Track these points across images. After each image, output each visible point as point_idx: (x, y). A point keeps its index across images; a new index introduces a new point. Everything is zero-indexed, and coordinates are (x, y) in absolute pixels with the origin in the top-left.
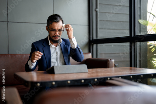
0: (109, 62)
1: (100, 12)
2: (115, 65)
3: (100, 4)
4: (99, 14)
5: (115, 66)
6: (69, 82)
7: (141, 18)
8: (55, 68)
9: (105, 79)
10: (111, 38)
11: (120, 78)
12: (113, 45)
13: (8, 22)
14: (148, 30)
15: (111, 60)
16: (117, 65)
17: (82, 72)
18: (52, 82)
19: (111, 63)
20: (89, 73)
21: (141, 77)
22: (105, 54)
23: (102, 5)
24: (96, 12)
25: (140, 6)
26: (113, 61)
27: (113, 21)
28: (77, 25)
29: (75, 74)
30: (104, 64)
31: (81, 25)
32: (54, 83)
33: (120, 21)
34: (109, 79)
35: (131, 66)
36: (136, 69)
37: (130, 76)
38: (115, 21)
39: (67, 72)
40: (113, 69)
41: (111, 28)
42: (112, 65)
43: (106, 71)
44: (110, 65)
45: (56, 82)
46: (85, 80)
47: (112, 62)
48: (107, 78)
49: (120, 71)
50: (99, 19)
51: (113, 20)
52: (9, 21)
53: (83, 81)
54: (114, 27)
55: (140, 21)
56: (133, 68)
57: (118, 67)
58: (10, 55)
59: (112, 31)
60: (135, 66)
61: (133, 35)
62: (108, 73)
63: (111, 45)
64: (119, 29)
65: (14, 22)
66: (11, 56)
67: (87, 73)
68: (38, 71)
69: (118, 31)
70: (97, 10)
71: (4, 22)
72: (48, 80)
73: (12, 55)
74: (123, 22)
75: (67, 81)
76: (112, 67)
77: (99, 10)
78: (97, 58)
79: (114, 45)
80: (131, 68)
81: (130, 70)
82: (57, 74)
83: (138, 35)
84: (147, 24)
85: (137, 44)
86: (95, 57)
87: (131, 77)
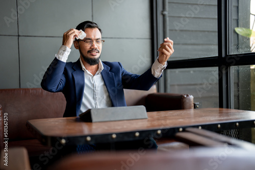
0: (184, 100)
1: (169, 16)
2: (195, 105)
3: (169, 3)
4: (167, 19)
5: (195, 107)
6: (114, 136)
7: (239, 26)
8: (92, 112)
9: (175, 130)
10: (188, 60)
11: (200, 128)
12: (192, 71)
13: (19, 36)
14: (251, 45)
15: (187, 96)
16: (198, 104)
17: (137, 118)
18: (86, 136)
19: (187, 101)
20: (148, 121)
21: (236, 125)
22: (178, 85)
23: (173, 4)
24: (164, 16)
25: (237, 5)
26: (191, 97)
27: (192, 31)
28: (132, 38)
29: (125, 121)
30: (177, 103)
31: (138, 38)
32: (89, 139)
33: (204, 31)
34: (181, 129)
35: (221, 106)
36: (229, 111)
37: (217, 124)
38: (196, 31)
39: (112, 119)
40: (192, 111)
41: (189, 42)
42: (190, 104)
43: (178, 115)
44: (187, 105)
45: (92, 136)
46: (141, 132)
47: (190, 100)
48: (178, 129)
49: (201, 116)
50: (168, 28)
51: (193, 29)
52: (20, 34)
53: (137, 134)
54: (193, 41)
55: (238, 30)
56: (224, 110)
57: (200, 107)
58: (23, 89)
59: (190, 47)
60: (228, 107)
61: (223, 55)
62: (181, 120)
63: (189, 72)
64: (202, 45)
65: (28, 36)
66: (24, 91)
67: (146, 120)
68: (64, 117)
69: (200, 47)
70: (166, 13)
71: (13, 37)
72: (78, 134)
73: (25, 89)
74: (208, 31)
75: (111, 134)
76: (190, 108)
77: (169, 13)
78: (165, 94)
79: (194, 71)
80: (221, 109)
81: (220, 113)
82: (96, 122)
83: (232, 54)
84: (249, 35)
85: (231, 70)
86: (162, 91)
87: (219, 126)
